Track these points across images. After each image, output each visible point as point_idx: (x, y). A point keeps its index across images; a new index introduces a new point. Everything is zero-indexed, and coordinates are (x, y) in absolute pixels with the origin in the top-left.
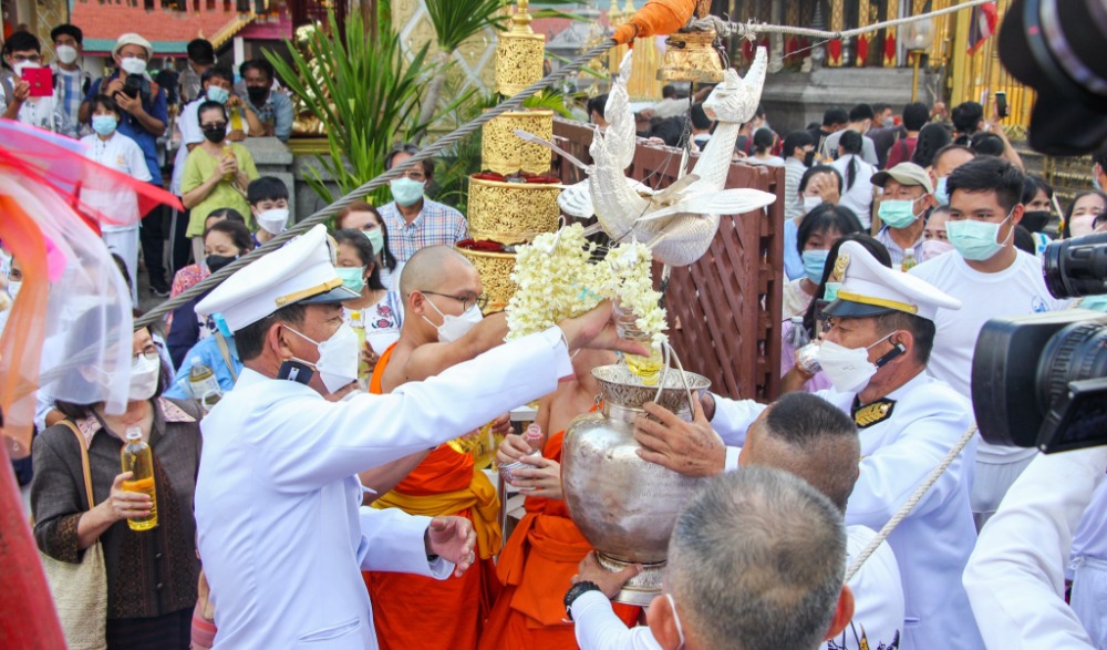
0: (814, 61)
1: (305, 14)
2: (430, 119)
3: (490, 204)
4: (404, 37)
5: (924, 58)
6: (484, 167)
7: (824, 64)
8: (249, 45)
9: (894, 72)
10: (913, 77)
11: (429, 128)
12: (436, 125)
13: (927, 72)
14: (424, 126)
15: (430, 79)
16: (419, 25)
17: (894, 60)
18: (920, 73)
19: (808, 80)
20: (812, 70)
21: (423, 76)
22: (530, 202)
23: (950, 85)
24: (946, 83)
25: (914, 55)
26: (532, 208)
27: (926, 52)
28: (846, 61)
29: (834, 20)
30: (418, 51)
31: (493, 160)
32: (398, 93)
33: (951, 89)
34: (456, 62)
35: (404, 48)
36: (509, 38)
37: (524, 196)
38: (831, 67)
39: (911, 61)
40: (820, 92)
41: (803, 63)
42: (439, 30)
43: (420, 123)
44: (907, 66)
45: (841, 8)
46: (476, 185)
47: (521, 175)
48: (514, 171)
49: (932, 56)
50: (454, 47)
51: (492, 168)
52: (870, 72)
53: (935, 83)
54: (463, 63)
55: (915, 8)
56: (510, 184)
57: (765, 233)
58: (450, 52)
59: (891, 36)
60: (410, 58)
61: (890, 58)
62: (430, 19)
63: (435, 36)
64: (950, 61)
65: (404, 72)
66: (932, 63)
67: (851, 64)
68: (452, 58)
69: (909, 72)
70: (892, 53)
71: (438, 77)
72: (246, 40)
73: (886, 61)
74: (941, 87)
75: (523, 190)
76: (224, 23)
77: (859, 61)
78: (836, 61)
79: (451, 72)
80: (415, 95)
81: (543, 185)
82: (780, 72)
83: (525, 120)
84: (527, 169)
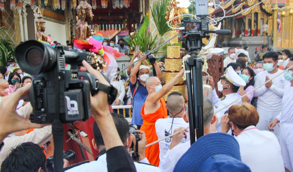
0: (242, 35)
1: (131, 30)
2: (158, 50)
3: (169, 64)
4: (152, 34)
5: (267, 34)
6: (167, 57)
7: (244, 36)
8: (119, 37)
9: (260, 37)
10: (264, 38)
11: (158, 52)
12: (159, 51)
13: (268, 37)
14: (157, 52)
15: (158, 42)
16: (155, 31)
17: (260, 34)
18: (266, 37)
19: (241, 39)
20: (242, 37)
21: (156, 41)
22: (176, 63)
23: (273, 39)
24: (272, 39)
25: (264, 33)
26: (177, 64)
27: (267, 32)
28: (249, 35)
29: (246, 26)
30: (155, 36)
31: (169, 56)
32: (151, 45)
33: (273, 40)
34: (163, 38)
35: (152, 36)
36: (171, 33)
37: (175, 62)
38: (246, 36)
39: (264, 34)
40: (243, 42)
41: (239, 36)
42: (159, 32)
43: (156, 51)
44: (263, 36)
45: (248, 23)
46: (166, 60)
47: (174, 58)
48: (173, 57)
49: (269, 33)
50: (162, 35)
51: (169, 57)
52: (255, 37)
53: (270, 39)
54: (164, 39)
55: (264, 23)
56: (172, 60)
57: (220, 67)
58: (162, 36)
59: (259, 29)
60: (153, 38)
61: (259, 34)
62: (157, 30)
63: (159, 33)
64: (273, 34)
65: (152, 41)
66: (268, 35)
67: (250, 35)
68: (162, 38)
69: (263, 37)
70: (259, 33)
71: (159, 42)
72: (118, 36)
73: (258, 35)
74: (271, 40)
75: (175, 61)
76: (114, 33)
77: (252, 35)
78: (247, 35)
79: (162, 40)
80: (154, 45)
81: (179, 60)
82: (235, 38)
83: (175, 48)
84: (176, 57)
